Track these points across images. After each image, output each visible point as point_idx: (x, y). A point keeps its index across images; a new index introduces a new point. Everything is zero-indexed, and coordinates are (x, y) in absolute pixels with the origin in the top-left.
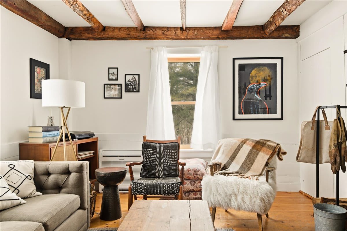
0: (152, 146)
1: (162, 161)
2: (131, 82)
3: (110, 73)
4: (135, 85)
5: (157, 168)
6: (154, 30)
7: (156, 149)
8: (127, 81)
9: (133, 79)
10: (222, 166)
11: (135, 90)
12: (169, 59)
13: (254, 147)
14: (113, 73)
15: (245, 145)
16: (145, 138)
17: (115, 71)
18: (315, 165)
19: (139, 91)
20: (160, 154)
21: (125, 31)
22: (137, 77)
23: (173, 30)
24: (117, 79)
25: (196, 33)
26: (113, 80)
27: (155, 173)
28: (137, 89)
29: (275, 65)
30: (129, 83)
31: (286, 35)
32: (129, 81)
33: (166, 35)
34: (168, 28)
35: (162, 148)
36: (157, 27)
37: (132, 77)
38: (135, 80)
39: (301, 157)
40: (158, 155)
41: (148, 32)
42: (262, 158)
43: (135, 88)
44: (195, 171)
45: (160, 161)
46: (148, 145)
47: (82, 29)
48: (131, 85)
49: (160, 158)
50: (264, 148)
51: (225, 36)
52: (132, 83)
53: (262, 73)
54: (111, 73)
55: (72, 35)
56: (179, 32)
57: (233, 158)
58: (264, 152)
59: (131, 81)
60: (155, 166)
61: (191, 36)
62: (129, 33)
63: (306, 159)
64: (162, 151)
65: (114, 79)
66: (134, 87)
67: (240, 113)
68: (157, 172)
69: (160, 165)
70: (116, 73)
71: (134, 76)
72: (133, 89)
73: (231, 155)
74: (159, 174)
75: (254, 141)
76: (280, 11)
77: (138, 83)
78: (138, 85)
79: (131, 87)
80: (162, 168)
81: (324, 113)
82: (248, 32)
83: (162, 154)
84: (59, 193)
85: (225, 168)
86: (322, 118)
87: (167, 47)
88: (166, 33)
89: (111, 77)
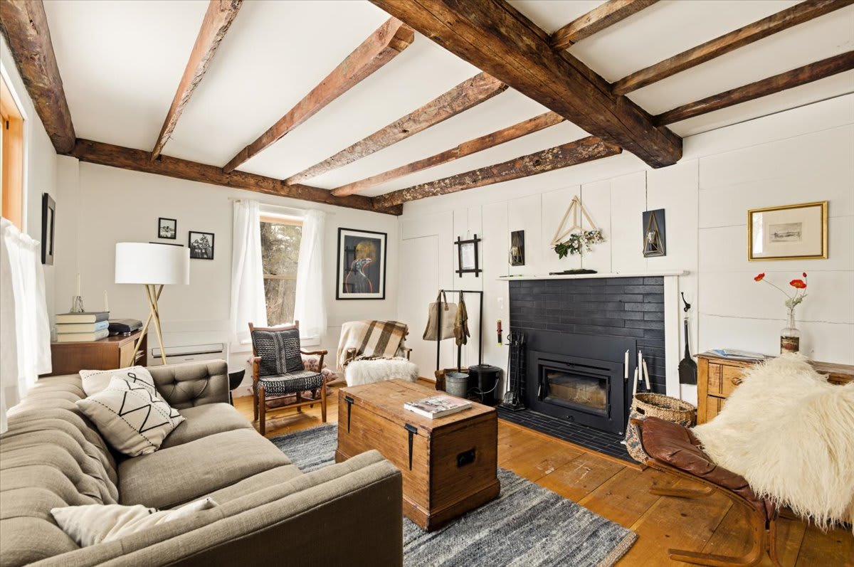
0: (267, 335)
1: (283, 352)
2: (201, 244)
3: (162, 226)
4: (206, 249)
5: (278, 363)
6: (243, 177)
7: (272, 338)
8: (192, 241)
9: (202, 239)
10: (357, 351)
11: (205, 256)
12: (262, 217)
13: (385, 329)
14: (168, 227)
15: (375, 328)
16: (251, 325)
17: (171, 224)
18: (437, 342)
19: (212, 259)
20: (279, 345)
21: (196, 168)
22: (209, 238)
23: (271, 183)
24: (174, 237)
25: (300, 191)
26: (167, 238)
27: (275, 368)
28: (210, 255)
29: (379, 241)
30: (196, 245)
31: (392, 212)
32: (197, 242)
33: (261, 187)
34: (265, 178)
35: (280, 337)
36: (248, 174)
37: (201, 236)
38: (207, 241)
39: (427, 336)
40: (277, 347)
41: (235, 177)
42: (394, 339)
43: (206, 253)
44: (311, 363)
45: (280, 353)
46: (260, 334)
47: (114, 149)
48: (200, 248)
49: (280, 350)
50: (394, 330)
51: (333, 201)
52: (200, 246)
53: (367, 248)
54: (164, 228)
55: (91, 154)
56: (278, 186)
57: (365, 342)
58: (396, 333)
59: (200, 241)
60: (275, 361)
61: (293, 193)
62: (203, 173)
63: (432, 337)
64: (281, 341)
65: (169, 236)
66: (203, 251)
67: (344, 291)
68: (278, 367)
69: (281, 359)
70: (173, 228)
71: (205, 235)
72: (202, 254)
73: (363, 338)
74: (281, 369)
75: (382, 323)
76: (402, 193)
77: (211, 245)
78: (210, 249)
79: (200, 251)
80: (283, 361)
81: (445, 296)
82: (357, 201)
83: (282, 344)
84: (193, 406)
85: (360, 353)
86: (442, 300)
87: (261, 202)
88: (261, 184)
89: (163, 233)
